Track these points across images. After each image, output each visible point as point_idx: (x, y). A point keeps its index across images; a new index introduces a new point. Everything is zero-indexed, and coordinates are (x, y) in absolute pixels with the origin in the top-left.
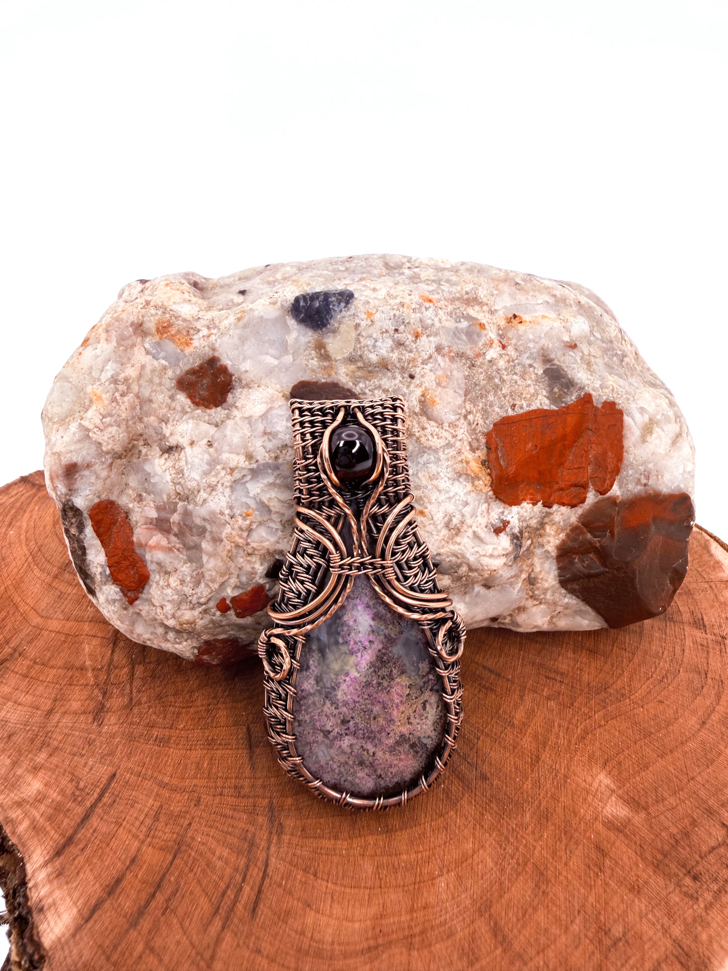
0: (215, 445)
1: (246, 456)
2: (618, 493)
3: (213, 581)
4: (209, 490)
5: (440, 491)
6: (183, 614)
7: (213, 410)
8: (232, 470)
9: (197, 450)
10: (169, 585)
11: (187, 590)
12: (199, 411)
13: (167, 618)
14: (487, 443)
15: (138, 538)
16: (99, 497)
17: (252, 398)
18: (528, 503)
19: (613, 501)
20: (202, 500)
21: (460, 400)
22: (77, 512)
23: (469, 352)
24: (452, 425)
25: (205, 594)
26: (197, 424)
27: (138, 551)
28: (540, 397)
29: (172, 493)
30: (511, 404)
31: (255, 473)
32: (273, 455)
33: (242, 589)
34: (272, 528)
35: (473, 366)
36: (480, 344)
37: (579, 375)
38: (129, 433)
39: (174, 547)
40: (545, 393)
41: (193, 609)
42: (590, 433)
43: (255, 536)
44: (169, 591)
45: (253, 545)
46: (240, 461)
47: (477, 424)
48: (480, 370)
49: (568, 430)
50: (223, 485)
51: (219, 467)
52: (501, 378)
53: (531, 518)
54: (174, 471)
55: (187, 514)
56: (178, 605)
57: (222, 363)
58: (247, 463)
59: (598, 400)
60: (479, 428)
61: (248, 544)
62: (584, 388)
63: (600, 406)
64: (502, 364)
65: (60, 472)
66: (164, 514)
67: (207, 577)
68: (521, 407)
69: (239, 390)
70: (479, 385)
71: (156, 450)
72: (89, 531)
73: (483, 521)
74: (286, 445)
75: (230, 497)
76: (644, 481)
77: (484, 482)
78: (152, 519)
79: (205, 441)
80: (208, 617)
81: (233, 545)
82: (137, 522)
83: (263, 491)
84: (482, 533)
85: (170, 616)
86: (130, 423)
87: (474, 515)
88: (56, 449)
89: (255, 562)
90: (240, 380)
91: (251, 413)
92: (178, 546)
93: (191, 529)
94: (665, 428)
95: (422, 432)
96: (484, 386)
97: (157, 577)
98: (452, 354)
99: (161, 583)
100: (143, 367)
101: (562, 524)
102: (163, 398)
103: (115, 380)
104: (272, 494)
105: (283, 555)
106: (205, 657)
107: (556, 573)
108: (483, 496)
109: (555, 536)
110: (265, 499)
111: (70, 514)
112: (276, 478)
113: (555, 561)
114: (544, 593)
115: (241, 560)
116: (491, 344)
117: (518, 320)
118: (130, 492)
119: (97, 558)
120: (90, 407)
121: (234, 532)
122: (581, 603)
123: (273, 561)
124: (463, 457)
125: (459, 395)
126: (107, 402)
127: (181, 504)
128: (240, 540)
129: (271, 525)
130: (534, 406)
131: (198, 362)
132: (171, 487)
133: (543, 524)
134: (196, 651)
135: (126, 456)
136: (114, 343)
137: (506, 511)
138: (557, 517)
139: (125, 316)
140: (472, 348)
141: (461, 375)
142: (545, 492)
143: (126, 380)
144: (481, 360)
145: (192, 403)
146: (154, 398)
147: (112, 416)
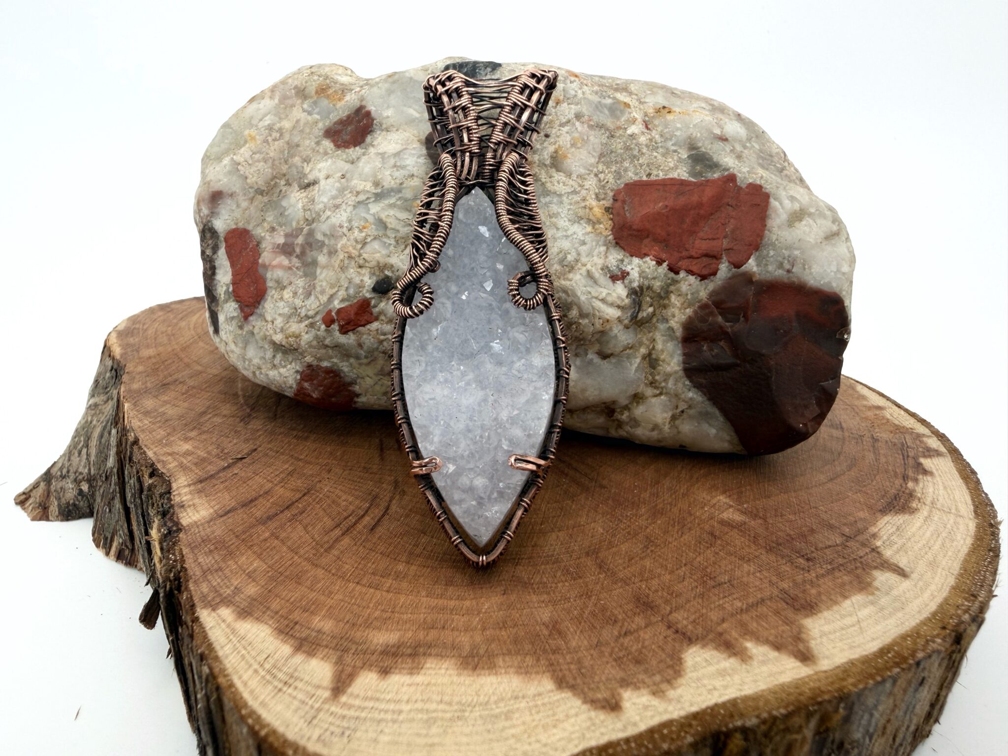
0: (348, 176)
1: (374, 183)
2: (755, 269)
3: (323, 292)
4: (333, 209)
5: (558, 229)
6: (290, 327)
7: (352, 149)
8: (358, 193)
9: (330, 180)
10: (282, 298)
11: (298, 302)
12: (340, 152)
13: (275, 333)
14: (614, 196)
15: (264, 261)
16: (236, 224)
17: (389, 138)
18: (651, 260)
19: (748, 279)
20: (325, 218)
21: (593, 160)
22: (214, 234)
23: (609, 125)
24: (580, 176)
25: (313, 307)
26: (335, 162)
27: (261, 271)
28: (679, 171)
29: (301, 219)
31: (378, 197)
32: (398, 182)
33: (348, 301)
34: (385, 243)
35: (612, 136)
37: (726, 160)
38: (272, 168)
39: (294, 266)
40: (685, 169)
41: (301, 321)
42: (730, 208)
43: (368, 248)
44: (281, 304)
45: (365, 256)
46: (369, 186)
47: (608, 182)
48: (619, 140)
49: (705, 199)
50: (347, 204)
51: (346, 192)
52: (639, 150)
53: (654, 278)
54: (306, 200)
55: (311, 233)
56: (288, 317)
57: (367, 109)
58: (373, 188)
59: (742, 181)
60: (609, 185)
61: (360, 255)
62: (729, 170)
63: (744, 186)
64: (643, 139)
65: (207, 197)
66: (290, 240)
67: (318, 289)
68: (657, 176)
69: (378, 132)
70: (616, 152)
71: (296, 186)
72: (222, 252)
73: (600, 262)
74: (413, 175)
75: (351, 212)
76: (787, 267)
77: (605, 227)
78: (279, 245)
79: (339, 174)
81: (346, 255)
82: (265, 248)
83: (383, 209)
84: (597, 274)
85: (278, 330)
86: (277, 162)
87: (590, 254)
88: (208, 179)
89: (364, 275)
90: (381, 124)
91: (385, 149)
92: (297, 265)
93: (311, 247)
94: (818, 222)
95: (548, 180)
96: (621, 155)
97: (274, 292)
98: (592, 123)
99: (275, 296)
100: (298, 121)
101: (689, 297)
102: (309, 143)
103: (270, 128)
104: (392, 212)
105: (393, 272)
106: (306, 385)
107: (681, 358)
108: (603, 239)
109: (680, 310)
110: (383, 216)
111: (208, 235)
112: (397, 200)
113: (680, 345)
114: (665, 380)
115: (352, 272)
116: (634, 121)
117: (667, 110)
118: (265, 224)
119: (224, 277)
120: (244, 145)
121: (349, 243)
122: (707, 402)
123: (382, 276)
124: (587, 203)
125: (593, 156)
126: (259, 142)
127: (308, 227)
128: (354, 251)
129: (385, 240)
130: (671, 176)
131: (346, 113)
132: (301, 214)
133: (668, 293)
134: (299, 377)
135: (267, 194)
136: (276, 101)
137: (626, 261)
138: (684, 287)
139: (290, 81)
140: (613, 122)
141: (597, 141)
142: (672, 254)
143: (280, 130)
144: (621, 133)
145: (335, 146)
146: (301, 143)
147: (261, 153)
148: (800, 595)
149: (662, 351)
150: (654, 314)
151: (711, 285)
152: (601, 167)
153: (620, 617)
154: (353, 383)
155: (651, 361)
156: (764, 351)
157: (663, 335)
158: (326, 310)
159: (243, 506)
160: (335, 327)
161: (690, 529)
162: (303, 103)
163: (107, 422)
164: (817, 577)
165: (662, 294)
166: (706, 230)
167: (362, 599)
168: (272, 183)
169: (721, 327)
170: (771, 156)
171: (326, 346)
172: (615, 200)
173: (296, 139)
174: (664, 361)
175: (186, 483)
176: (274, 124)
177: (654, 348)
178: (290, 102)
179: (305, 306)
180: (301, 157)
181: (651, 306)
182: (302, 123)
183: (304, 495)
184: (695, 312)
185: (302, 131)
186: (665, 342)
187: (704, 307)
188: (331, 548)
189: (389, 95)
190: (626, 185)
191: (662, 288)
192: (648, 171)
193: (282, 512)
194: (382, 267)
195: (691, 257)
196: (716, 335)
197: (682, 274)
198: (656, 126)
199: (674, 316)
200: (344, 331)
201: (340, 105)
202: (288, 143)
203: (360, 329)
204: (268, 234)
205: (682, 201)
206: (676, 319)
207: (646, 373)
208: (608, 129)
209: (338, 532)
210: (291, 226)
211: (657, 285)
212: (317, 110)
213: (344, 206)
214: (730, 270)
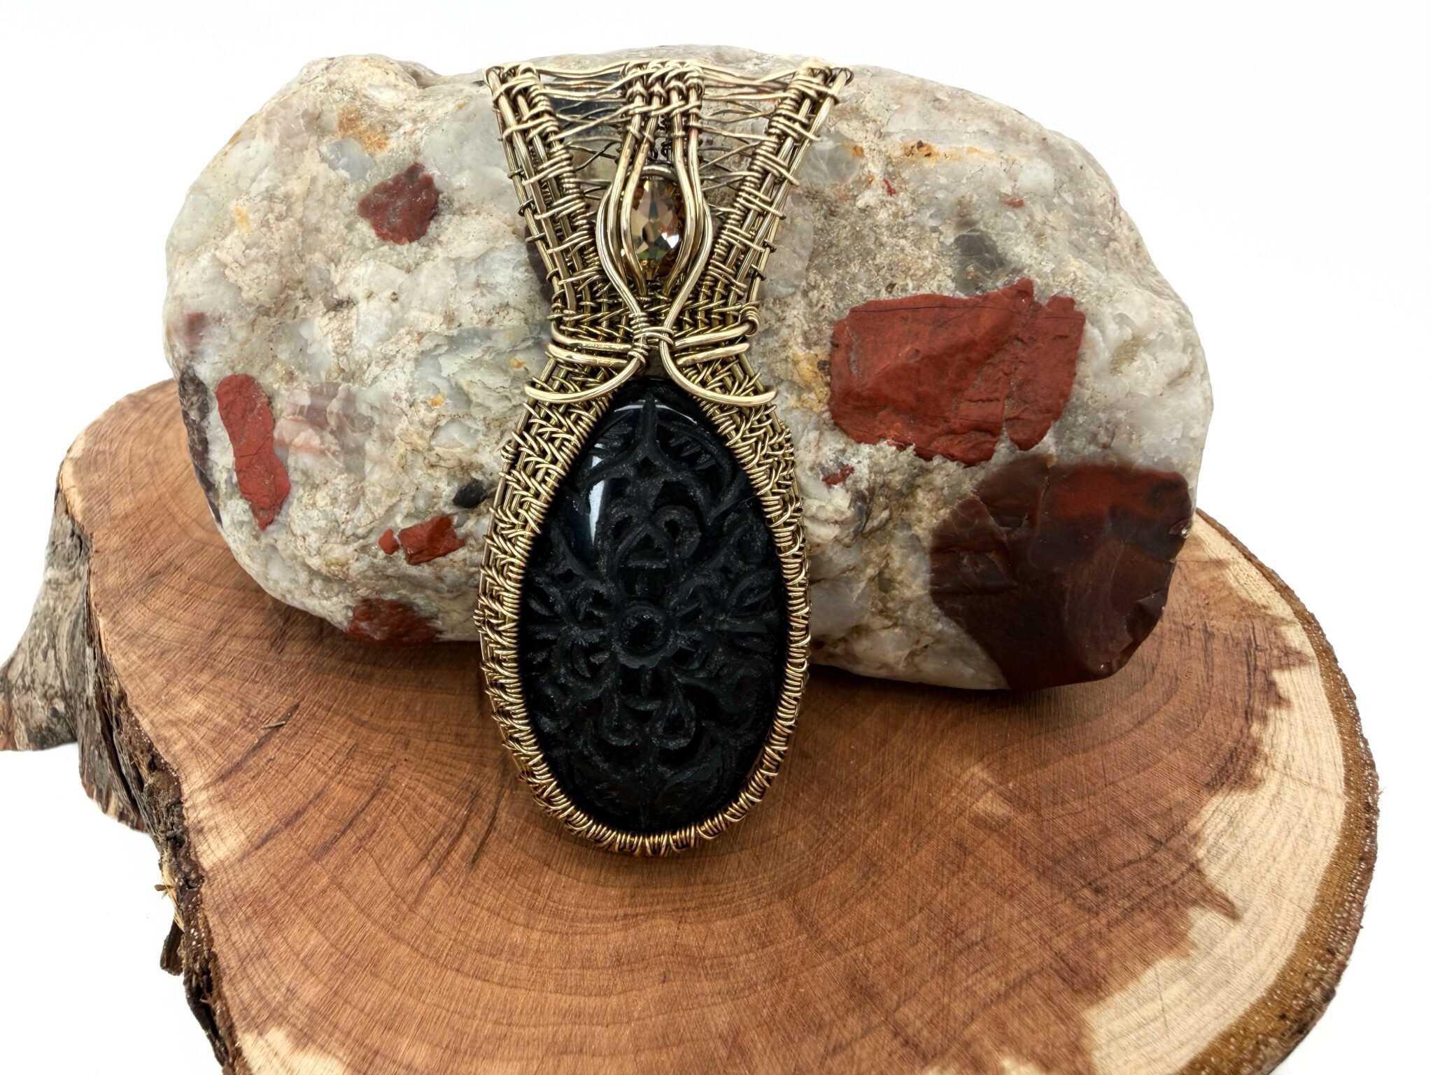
0: (402, 298)
1: (445, 317)
2: (1052, 449)
3: (377, 502)
4: (382, 363)
6: (331, 550)
7: (406, 246)
8: (421, 335)
9: (374, 303)
10: (315, 504)
11: (340, 513)
12: (386, 248)
13: (310, 554)
14: (833, 336)
15: (280, 434)
16: (233, 369)
17: (465, 229)
18: (890, 445)
19: (1041, 464)
20: (371, 377)
21: (800, 265)
22: (200, 386)
23: (828, 191)
24: (779, 301)
25: (364, 522)
26: (380, 267)
27: (279, 452)
28: (940, 277)
29: (334, 368)
30: (888, 282)
31: (455, 343)
32: (485, 317)
33: (418, 518)
34: (470, 428)
35: (832, 213)
36: (850, 180)
37: (1017, 250)
38: (280, 272)
39: (328, 449)
40: (949, 271)
41: (346, 543)
42: (1020, 344)
43: (443, 437)
44: (314, 513)
45: (438, 450)
47: (823, 307)
48: (843, 222)
49: (980, 332)
50: (404, 355)
51: (402, 331)
52: (877, 239)
53: (892, 471)
54: (339, 336)
55: (350, 399)
56: (327, 535)
57: (426, 173)
58: (444, 327)
59: (1043, 292)
60: (826, 313)
61: (431, 449)
62: (1020, 271)
63: (1044, 302)
64: (883, 216)
65: (180, 324)
66: (320, 402)
67: (369, 496)
68: (904, 289)
69: (447, 217)
70: (837, 246)
71: (320, 304)
72: (215, 416)
73: (807, 458)
74: (507, 305)
75: (412, 373)
76: (1103, 438)
77: (818, 397)
78: (302, 407)
79: (388, 293)
80: (367, 559)
81: (409, 448)
82: (282, 411)
83: (462, 368)
85: (314, 552)
86: (286, 260)
88: (179, 291)
89: (439, 479)
90: (451, 202)
91: (461, 252)
92: (334, 448)
93: (352, 423)
94: (1160, 356)
96: (847, 249)
97: (301, 491)
99: (305, 500)
100: (314, 180)
101: (946, 491)
102: (334, 226)
103: (270, 196)
104: (477, 376)
105: (484, 474)
106: (363, 625)
107: (928, 577)
108: (814, 418)
109: (931, 511)
110: (463, 382)
111: (191, 389)
112: (485, 352)
113: (927, 557)
114: (902, 608)
115: (419, 473)
116: (868, 182)
117: (924, 150)
118: (278, 367)
119: (223, 457)
120: (230, 231)
121: (412, 429)
122: (964, 636)
123: (467, 480)
124: (790, 353)
125: (800, 257)
126: (254, 226)
127: (344, 385)
128: (420, 442)
129: (469, 423)
130: (925, 290)
131: (393, 174)
132: (331, 359)
133: (913, 488)
134: (350, 614)
135: (276, 313)
136: (276, 142)
137: (850, 451)
138: (939, 479)
139: (295, 101)
140: (834, 186)
141: (807, 226)
142: (922, 431)
143: (287, 197)
144: (847, 206)
145: (378, 235)
146: (323, 225)
147: (259, 247)
148: (1083, 963)
149: (900, 570)
150: (890, 518)
151: (980, 474)
152: (813, 276)
153: (827, 1018)
154: (434, 617)
155: (884, 583)
156: (1055, 569)
157: (902, 547)
158: (384, 528)
159: (287, 825)
160: (400, 554)
161: (929, 837)
162: (319, 142)
163: (78, 617)
164: (1109, 925)
165: (904, 490)
166: (978, 385)
167: (465, 1001)
168: (283, 296)
169: (992, 534)
170: (1092, 213)
171: (388, 577)
172: (835, 345)
173: (313, 218)
174: (901, 583)
175: (201, 783)
176: (276, 188)
177: (887, 566)
178: (298, 142)
179: (352, 520)
180: (325, 253)
181: (885, 509)
182: (321, 183)
183: (373, 797)
184: (954, 514)
185: (322, 201)
186: (905, 557)
187: (968, 505)
188: (417, 901)
189: (462, 143)
190: (853, 311)
191: (904, 482)
192: (890, 279)
193: (343, 833)
194: (465, 468)
195: (952, 432)
196: (982, 544)
197: (937, 460)
198: (904, 181)
199: (920, 521)
200: (413, 560)
201: (381, 155)
202: (301, 223)
203: (439, 560)
204: (284, 385)
205: (942, 340)
206: (923, 525)
207: (874, 598)
208: (825, 202)
209: (425, 870)
210: (319, 375)
211: (897, 479)
212: (343, 161)
213: (399, 359)
214: (1013, 452)
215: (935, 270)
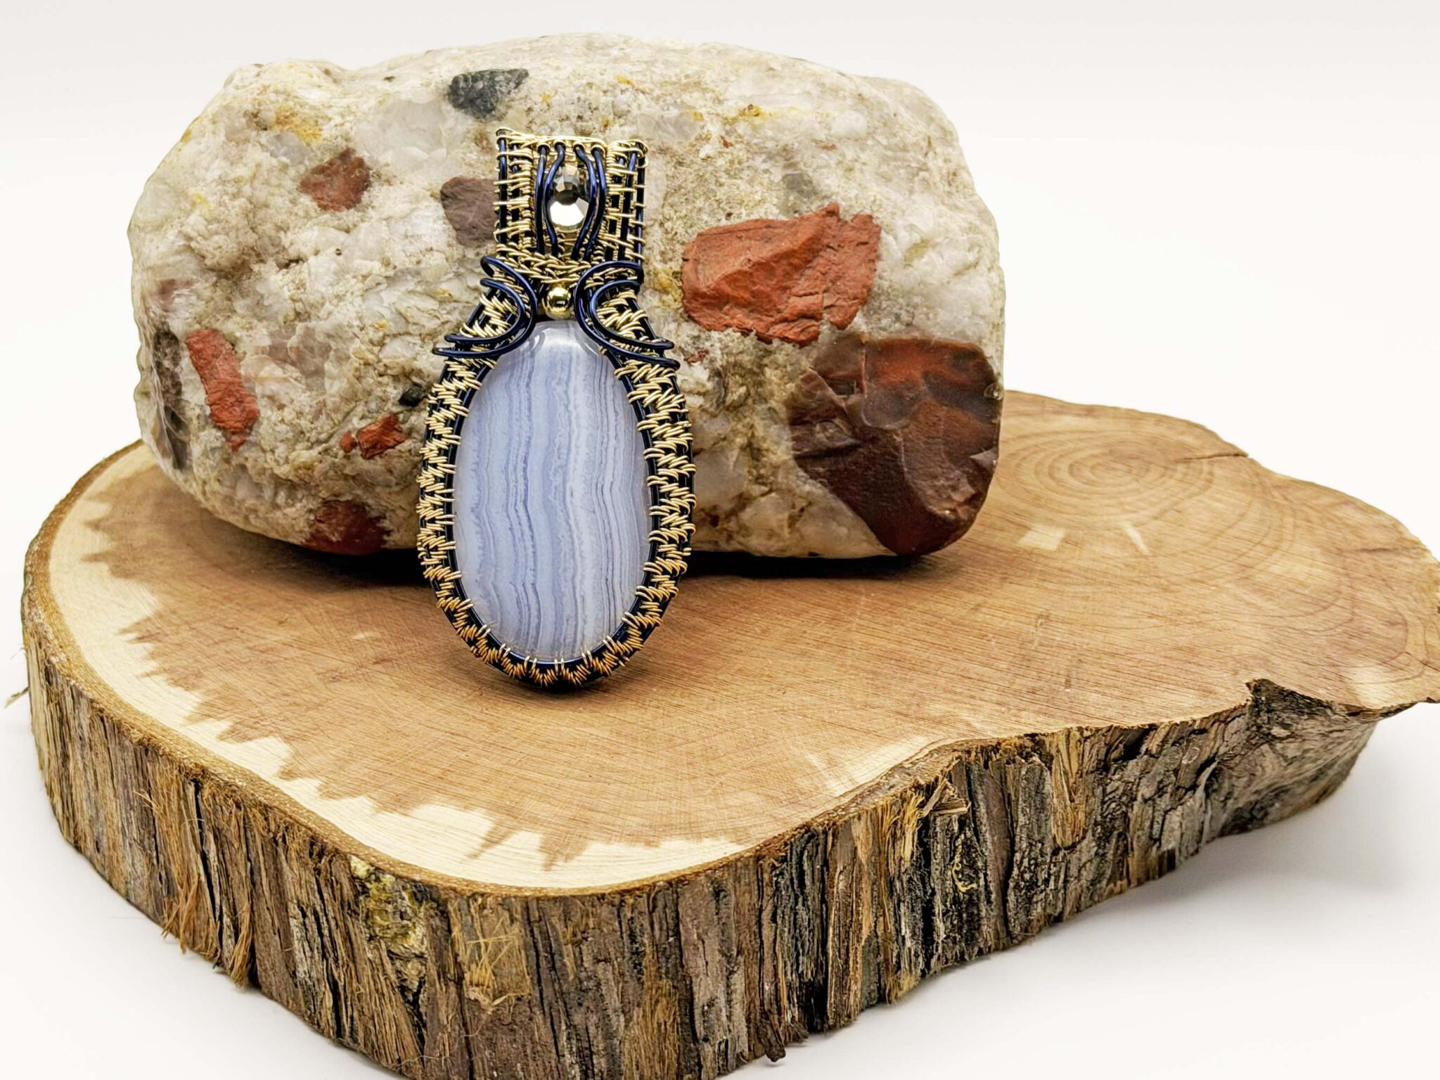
0: (345, 252)
1: (382, 263)
2: (865, 329)
3: (336, 410)
4: (335, 301)
6: (297, 455)
7: (345, 213)
8: (365, 277)
9: (321, 258)
10: (282, 420)
11: (304, 423)
12: (327, 216)
13: (278, 465)
14: (684, 254)
15: (246, 371)
16: (200, 322)
17: (393, 195)
18: (734, 332)
19: (858, 340)
20: (326, 313)
21: (656, 205)
22: (171, 338)
23: (676, 147)
25: (326, 428)
26: (324, 231)
27: (246, 385)
28: (766, 205)
29: (291, 312)
30: (726, 212)
31: (391, 280)
32: (414, 259)
33: (371, 418)
34: (409, 342)
36: (693, 138)
37: (828, 182)
39: (291, 376)
40: (775, 201)
41: (311, 448)
42: (831, 251)
43: (388, 350)
44: (283, 428)
45: (385, 361)
46: (376, 267)
47: (676, 233)
48: (689, 169)
49: (799, 243)
50: (352, 293)
52: (717, 181)
54: (294, 286)
55: (309, 333)
56: (294, 444)
57: (357, 155)
58: (383, 269)
59: (848, 212)
60: (678, 238)
61: (379, 361)
62: (830, 197)
63: (848, 219)
64: (721, 163)
65: (155, 289)
66: (278, 340)
67: (330, 405)
68: (739, 216)
69: (377, 187)
70: (685, 188)
71: (271, 263)
74: (432, 249)
75: (360, 306)
77: (675, 297)
78: (264, 348)
79: (333, 249)
81: (361, 362)
82: (246, 353)
83: (400, 298)
85: (282, 462)
86: (241, 232)
89: (387, 385)
90: (379, 176)
91: (390, 213)
92: (295, 375)
93: (312, 351)
96: (693, 190)
97: (269, 413)
99: (272, 419)
100: (258, 166)
101: (789, 368)
102: (280, 202)
103: (222, 181)
104: (411, 302)
105: (422, 377)
106: (323, 526)
107: (790, 444)
108: (672, 313)
109: (779, 385)
110: (402, 309)
111: (165, 342)
112: (417, 285)
113: (787, 428)
114: (774, 474)
115: (371, 382)
116: (707, 139)
117: (754, 111)
118: (239, 319)
119: (195, 396)
120: (192, 211)
121: (363, 347)
122: (830, 496)
123: (409, 384)
124: (651, 268)
125: (656, 198)
126: (213, 205)
128: (371, 356)
129: (408, 338)
130: (755, 215)
131: (327, 158)
132: (289, 306)
133: (761, 367)
134: (312, 518)
135: (234, 275)
136: (222, 138)
138: (780, 358)
139: (236, 105)
140: (680, 143)
141: (661, 174)
142: (761, 320)
143: (237, 181)
144: (691, 157)
145: (320, 206)
146: (271, 201)
147: (219, 222)
149: (765, 438)
150: (748, 395)
151: (815, 354)
152: (668, 211)
154: (382, 517)
155: (753, 451)
156: (887, 426)
157: (762, 419)
158: (345, 430)
160: (357, 452)
162: (260, 137)
165: (755, 369)
166: (802, 285)
168: (240, 262)
169: (832, 402)
171: (346, 477)
172: (686, 260)
173: (262, 196)
174: (767, 450)
176: (226, 175)
177: (753, 436)
178: (241, 136)
179: (316, 428)
180: (275, 224)
181: (742, 385)
182: (264, 169)
184: (799, 387)
185: (267, 182)
186: (766, 427)
187: (808, 379)
189: (384, 130)
190: (700, 235)
191: (752, 362)
192: (728, 210)
194: (407, 373)
195: (785, 320)
196: (829, 412)
197: (776, 343)
198: (739, 136)
199: (772, 395)
200: (369, 454)
201: (316, 143)
202: (250, 201)
203: (389, 451)
204: (245, 333)
205: (769, 251)
206: (777, 398)
207: (749, 467)
208: (674, 155)
210: (277, 321)
211: (746, 359)
212: (283, 150)
214: (833, 332)
215: (762, 201)
